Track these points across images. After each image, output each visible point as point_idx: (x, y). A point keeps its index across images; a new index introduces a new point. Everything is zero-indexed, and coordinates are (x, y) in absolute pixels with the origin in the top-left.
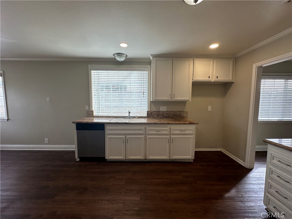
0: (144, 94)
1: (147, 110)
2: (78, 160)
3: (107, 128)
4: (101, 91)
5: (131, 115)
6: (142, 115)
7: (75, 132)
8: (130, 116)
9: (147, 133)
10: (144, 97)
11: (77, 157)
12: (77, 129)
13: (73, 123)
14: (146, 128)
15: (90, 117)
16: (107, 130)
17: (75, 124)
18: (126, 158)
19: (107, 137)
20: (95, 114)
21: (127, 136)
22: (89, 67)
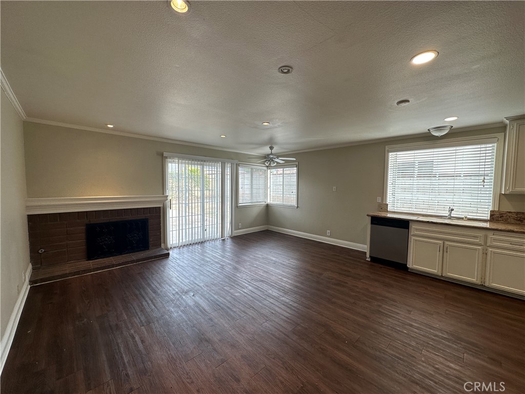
0: (485, 181)
1: (491, 208)
2: (369, 260)
3: (413, 227)
4: (399, 178)
5: (454, 214)
6: (477, 216)
7: (369, 226)
8: (452, 215)
9: (488, 244)
10: (485, 187)
11: (368, 256)
12: (372, 223)
13: (368, 215)
14: (486, 237)
15: (383, 212)
16: (412, 229)
17: (370, 218)
18: (442, 274)
19: (412, 239)
20: (390, 208)
21: (447, 243)
22: (387, 149)
